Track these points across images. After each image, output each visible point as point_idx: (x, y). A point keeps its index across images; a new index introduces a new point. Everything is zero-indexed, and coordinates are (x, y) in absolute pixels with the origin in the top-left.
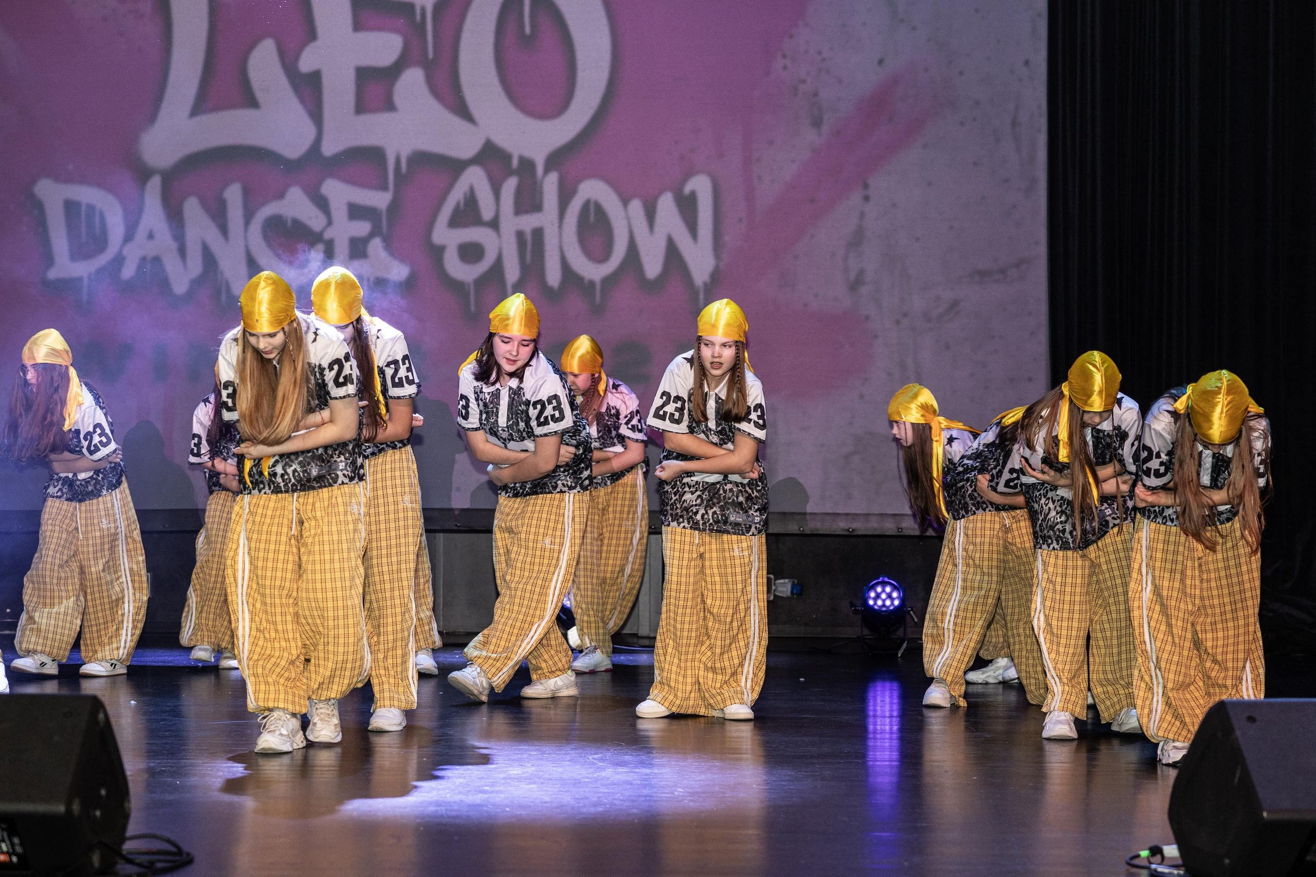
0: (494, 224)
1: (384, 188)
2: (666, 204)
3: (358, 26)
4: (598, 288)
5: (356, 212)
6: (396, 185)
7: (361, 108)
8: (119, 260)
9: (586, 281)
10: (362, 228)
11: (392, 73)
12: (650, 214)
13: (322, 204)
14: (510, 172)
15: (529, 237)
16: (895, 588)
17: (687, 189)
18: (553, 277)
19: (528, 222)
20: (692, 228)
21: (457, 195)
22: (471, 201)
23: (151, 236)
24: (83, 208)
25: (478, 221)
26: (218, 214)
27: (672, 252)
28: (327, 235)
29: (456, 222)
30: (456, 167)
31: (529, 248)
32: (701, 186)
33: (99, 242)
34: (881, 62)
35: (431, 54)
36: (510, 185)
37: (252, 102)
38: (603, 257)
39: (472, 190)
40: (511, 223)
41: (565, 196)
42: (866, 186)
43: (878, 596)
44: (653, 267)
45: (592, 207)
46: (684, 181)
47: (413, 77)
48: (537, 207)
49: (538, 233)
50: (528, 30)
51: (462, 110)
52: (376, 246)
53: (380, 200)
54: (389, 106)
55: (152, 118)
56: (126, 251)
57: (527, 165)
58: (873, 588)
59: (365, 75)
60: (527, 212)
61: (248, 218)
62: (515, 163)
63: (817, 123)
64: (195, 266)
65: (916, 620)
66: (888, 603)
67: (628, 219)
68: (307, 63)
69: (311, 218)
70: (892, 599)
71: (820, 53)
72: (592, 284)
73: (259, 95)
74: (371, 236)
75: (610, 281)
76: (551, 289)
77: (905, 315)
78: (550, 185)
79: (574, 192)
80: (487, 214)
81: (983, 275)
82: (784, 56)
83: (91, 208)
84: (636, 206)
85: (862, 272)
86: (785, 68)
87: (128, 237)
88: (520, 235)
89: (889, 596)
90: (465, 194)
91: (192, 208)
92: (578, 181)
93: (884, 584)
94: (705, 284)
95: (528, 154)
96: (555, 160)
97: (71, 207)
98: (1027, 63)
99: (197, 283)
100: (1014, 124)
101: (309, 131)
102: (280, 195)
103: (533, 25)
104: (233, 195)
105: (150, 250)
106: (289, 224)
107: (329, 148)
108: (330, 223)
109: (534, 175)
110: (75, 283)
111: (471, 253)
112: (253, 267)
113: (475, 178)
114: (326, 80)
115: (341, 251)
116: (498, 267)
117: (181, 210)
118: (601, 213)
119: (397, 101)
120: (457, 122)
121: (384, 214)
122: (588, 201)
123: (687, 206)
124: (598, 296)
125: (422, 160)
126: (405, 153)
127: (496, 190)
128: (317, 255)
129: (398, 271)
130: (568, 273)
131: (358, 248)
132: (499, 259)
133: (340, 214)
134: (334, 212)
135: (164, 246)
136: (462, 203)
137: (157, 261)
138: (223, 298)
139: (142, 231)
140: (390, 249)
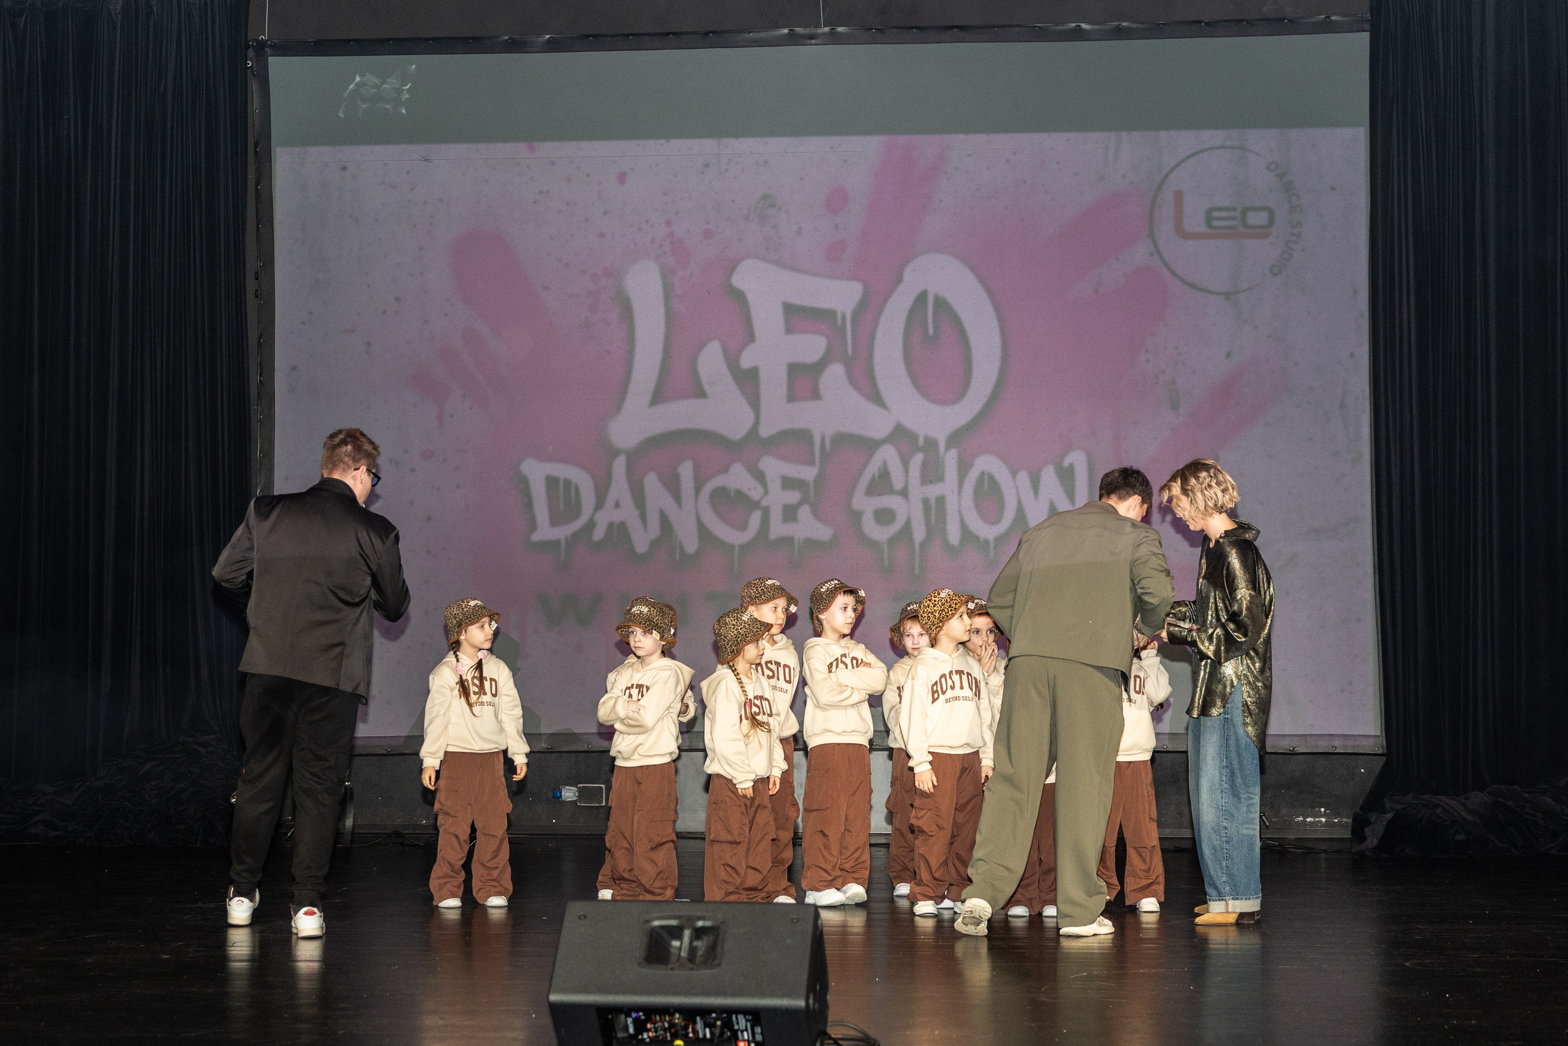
0: (904, 493)
1: (811, 463)
2: (1049, 475)
3: (789, 330)
4: (992, 545)
5: (788, 483)
6: (822, 462)
7: (792, 397)
8: (591, 525)
9: (981, 540)
10: (793, 497)
11: (818, 368)
12: (1035, 484)
13: (760, 477)
14: (919, 450)
15: (933, 503)
17: (1066, 463)
18: (954, 535)
19: (933, 491)
20: (1070, 492)
21: (873, 469)
22: (884, 474)
23: (617, 505)
24: (561, 482)
25: (891, 491)
26: (673, 487)
28: (764, 503)
29: (871, 491)
30: (870, 446)
31: (933, 512)
32: (1077, 459)
33: (575, 510)
34: (1228, 355)
35: (850, 352)
36: (918, 459)
37: (701, 394)
38: (997, 521)
39: (885, 464)
40: (918, 492)
41: (964, 468)
45: (986, 477)
46: (1063, 456)
47: (835, 372)
48: (941, 479)
49: (941, 500)
50: (931, 331)
51: (877, 399)
52: (804, 512)
53: (808, 473)
54: (816, 395)
55: (619, 408)
56: (598, 518)
57: (931, 444)
59: (795, 370)
60: (931, 482)
61: (698, 490)
62: (921, 441)
63: (1175, 406)
64: (654, 529)
65: (1267, 824)
67: (1017, 488)
68: (747, 360)
69: (750, 489)
71: (1177, 348)
72: (987, 542)
73: (707, 389)
74: (801, 503)
75: (1000, 540)
76: (952, 547)
78: (951, 460)
79: (971, 465)
80: (898, 484)
81: (1317, 533)
82: (1147, 351)
83: (568, 482)
84: (1023, 477)
86: (1148, 361)
87: (599, 505)
88: (926, 502)
90: (879, 468)
91: (651, 482)
92: (974, 456)
95: (932, 434)
96: (954, 439)
97: (552, 482)
98: (1352, 355)
99: (654, 544)
100: (1342, 406)
101: (747, 417)
102: (726, 470)
103: (935, 328)
104: (686, 471)
105: (617, 516)
106: (732, 495)
107: (765, 431)
108: (766, 493)
109: (937, 452)
110: (554, 544)
111: (884, 516)
112: (703, 532)
113: (888, 454)
114: (763, 375)
115: (776, 515)
116: (907, 529)
117: (642, 483)
118: (993, 483)
119: (822, 391)
120: (872, 408)
121: (811, 485)
122: (983, 473)
123: (1066, 476)
124: (992, 550)
125: (843, 440)
126: (829, 434)
127: (906, 464)
128: (755, 519)
129: (823, 533)
130: (966, 533)
131: (790, 513)
132: (908, 522)
133: (775, 486)
134: (769, 484)
135: (628, 514)
136: (877, 476)
137: (622, 526)
138: (677, 556)
139: (610, 502)
140: (816, 514)
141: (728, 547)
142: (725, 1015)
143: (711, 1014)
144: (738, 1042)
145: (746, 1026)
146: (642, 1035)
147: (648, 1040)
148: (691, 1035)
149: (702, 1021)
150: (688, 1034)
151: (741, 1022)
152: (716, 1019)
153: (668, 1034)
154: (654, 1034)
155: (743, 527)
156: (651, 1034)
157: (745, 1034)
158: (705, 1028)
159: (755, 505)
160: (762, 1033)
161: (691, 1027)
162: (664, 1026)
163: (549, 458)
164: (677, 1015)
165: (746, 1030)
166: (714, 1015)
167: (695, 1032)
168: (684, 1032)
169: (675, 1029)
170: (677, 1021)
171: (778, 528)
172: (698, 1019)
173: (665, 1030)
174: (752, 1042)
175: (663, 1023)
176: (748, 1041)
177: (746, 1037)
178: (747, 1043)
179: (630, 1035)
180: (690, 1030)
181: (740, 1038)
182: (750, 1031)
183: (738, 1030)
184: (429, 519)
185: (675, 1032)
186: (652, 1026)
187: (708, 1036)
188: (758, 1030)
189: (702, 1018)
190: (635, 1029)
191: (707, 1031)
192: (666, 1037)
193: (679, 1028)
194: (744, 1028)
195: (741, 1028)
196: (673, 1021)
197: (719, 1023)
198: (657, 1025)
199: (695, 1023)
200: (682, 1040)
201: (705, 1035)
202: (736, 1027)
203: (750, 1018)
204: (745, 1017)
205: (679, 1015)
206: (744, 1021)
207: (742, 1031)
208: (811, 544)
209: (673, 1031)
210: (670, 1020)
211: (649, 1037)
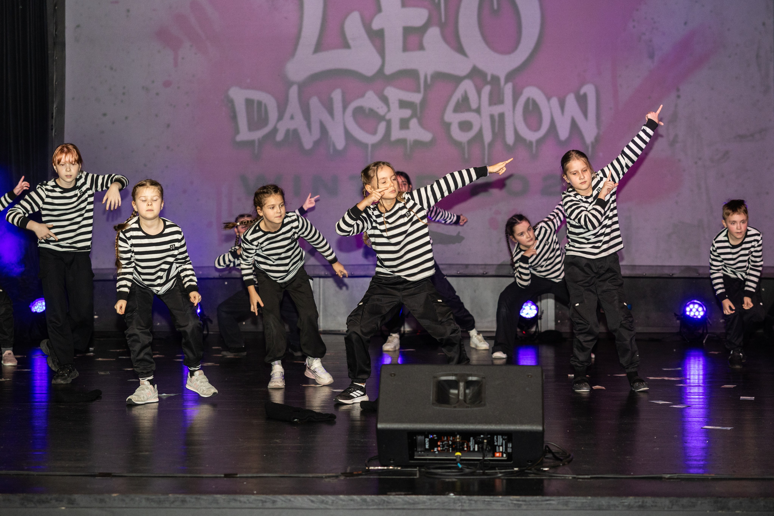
0: (478, 111)
1: (418, 91)
2: (571, 101)
3: (404, 5)
4: (534, 144)
5: (403, 104)
6: (425, 90)
7: (405, 49)
8: (275, 131)
9: (527, 141)
10: (407, 113)
11: (423, 29)
12: (562, 105)
13: (385, 100)
14: (487, 83)
15: (497, 118)
16: (700, 305)
17: (582, 92)
18: (510, 139)
19: (496, 110)
20: (585, 113)
21: (458, 95)
22: (465, 99)
23: (292, 118)
24: (256, 103)
25: (469, 109)
26: (329, 107)
27: (574, 125)
28: (387, 117)
29: (458, 109)
30: (457, 80)
31: (497, 124)
32: (589, 90)
33: (264, 121)
34: (685, 23)
35: (443, 20)
36: (487, 89)
37: (347, 46)
38: (537, 128)
39: (466, 92)
40: (487, 110)
41: (516, 95)
42: (678, 90)
43: (691, 310)
44: (564, 133)
45: (531, 101)
46: (580, 87)
47: (434, 32)
48: (501, 101)
49: (502, 116)
50: (495, 7)
51: (460, 49)
52: (414, 123)
53: (416, 98)
54: (421, 47)
55: (293, 54)
56: (279, 126)
57: (495, 79)
58: (688, 306)
59: (408, 31)
60: (495, 104)
61: (345, 107)
62: (489, 78)
63: (651, 56)
64: (316, 133)
66: (697, 314)
67: (551, 108)
68: (377, 24)
69: (378, 108)
70: (699, 312)
71: (653, 19)
72: (531, 143)
73: (350, 42)
74: (411, 117)
75: (540, 141)
76: (509, 146)
77: (700, 159)
78: (508, 90)
79: (521, 93)
80: (474, 105)
81: (741, 137)
82: (634, 21)
83: (259, 102)
84: (554, 101)
85: (676, 136)
86: (634, 27)
87: (280, 117)
88: (492, 117)
89: (697, 310)
90: (462, 95)
91: (315, 103)
92: (523, 88)
93: (694, 303)
94: (592, 143)
95: (496, 73)
96: (510, 77)
97: (249, 102)
98: (764, 24)
99: (317, 143)
100: (758, 56)
101: (377, 61)
102: (362, 95)
103: (499, 4)
104: (337, 96)
105: (292, 125)
106: (367, 111)
107: (389, 70)
108: (389, 110)
109: (499, 84)
110: (251, 143)
111: (465, 126)
112: (348, 134)
113: (468, 86)
114: (387, 34)
115: (395, 125)
116: (480, 134)
117: (308, 104)
118: (535, 104)
119: (425, 44)
120: (458, 57)
121: (418, 106)
122: (528, 99)
123: (582, 101)
124: (534, 149)
125: (439, 76)
126: (430, 72)
127: (479, 93)
128: (382, 127)
129: (426, 136)
130: (518, 137)
131: (404, 124)
132: (481, 131)
133: (394, 105)
134: (391, 105)
135: (299, 123)
136: (460, 100)
137: (295, 131)
138: (331, 151)
139: (287, 115)
140: (421, 123)
141: (365, 146)
142: (489, 436)
143: (480, 436)
144: (495, 453)
145: (502, 443)
146: (434, 449)
147: (437, 452)
148: (466, 449)
149: (474, 440)
150: (464, 448)
151: (500, 440)
152: (483, 439)
153: (451, 449)
154: (441, 449)
155: (374, 133)
156: (439, 449)
157: (501, 448)
158: (475, 444)
159: (382, 118)
160: (512, 448)
161: (465, 444)
162: (449, 443)
163: (248, 87)
164: (458, 437)
165: (502, 446)
166: (482, 436)
167: (468, 447)
168: (461, 447)
169: (455, 445)
170: (458, 440)
171: (396, 134)
172: (472, 438)
173: (449, 446)
174: (505, 453)
175: (449, 442)
176: (502, 452)
177: (501, 450)
178: (501, 454)
179: (426, 450)
180: (465, 446)
181: (497, 450)
182: (504, 446)
183: (497, 445)
184: (168, 126)
185: (455, 447)
186: (441, 443)
187: (476, 449)
188: (510, 445)
189: (474, 439)
190: (430, 446)
191: (476, 446)
192: (449, 450)
193: (458, 445)
194: (501, 444)
195: (499, 444)
196: (455, 440)
197: (485, 441)
198: (444, 443)
199: (469, 441)
200: (460, 452)
201: (474, 449)
202: (496, 444)
203: (506, 437)
204: (502, 437)
205: (460, 436)
206: (501, 440)
207: (499, 446)
208: (418, 143)
209: (454, 446)
210: (453, 440)
211: (438, 450)
